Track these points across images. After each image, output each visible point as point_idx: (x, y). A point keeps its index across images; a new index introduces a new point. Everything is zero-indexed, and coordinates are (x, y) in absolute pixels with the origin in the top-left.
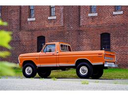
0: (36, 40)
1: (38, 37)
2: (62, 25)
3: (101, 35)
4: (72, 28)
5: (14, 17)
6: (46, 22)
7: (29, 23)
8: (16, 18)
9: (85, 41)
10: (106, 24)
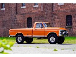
0: (26, 20)
1: (28, 18)
2: (42, 10)
3: (66, 16)
4: (48, 12)
5: (13, 6)
6: (32, 9)
7: (22, 9)
8: (14, 7)
9: (56, 20)
10: (69, 10)
